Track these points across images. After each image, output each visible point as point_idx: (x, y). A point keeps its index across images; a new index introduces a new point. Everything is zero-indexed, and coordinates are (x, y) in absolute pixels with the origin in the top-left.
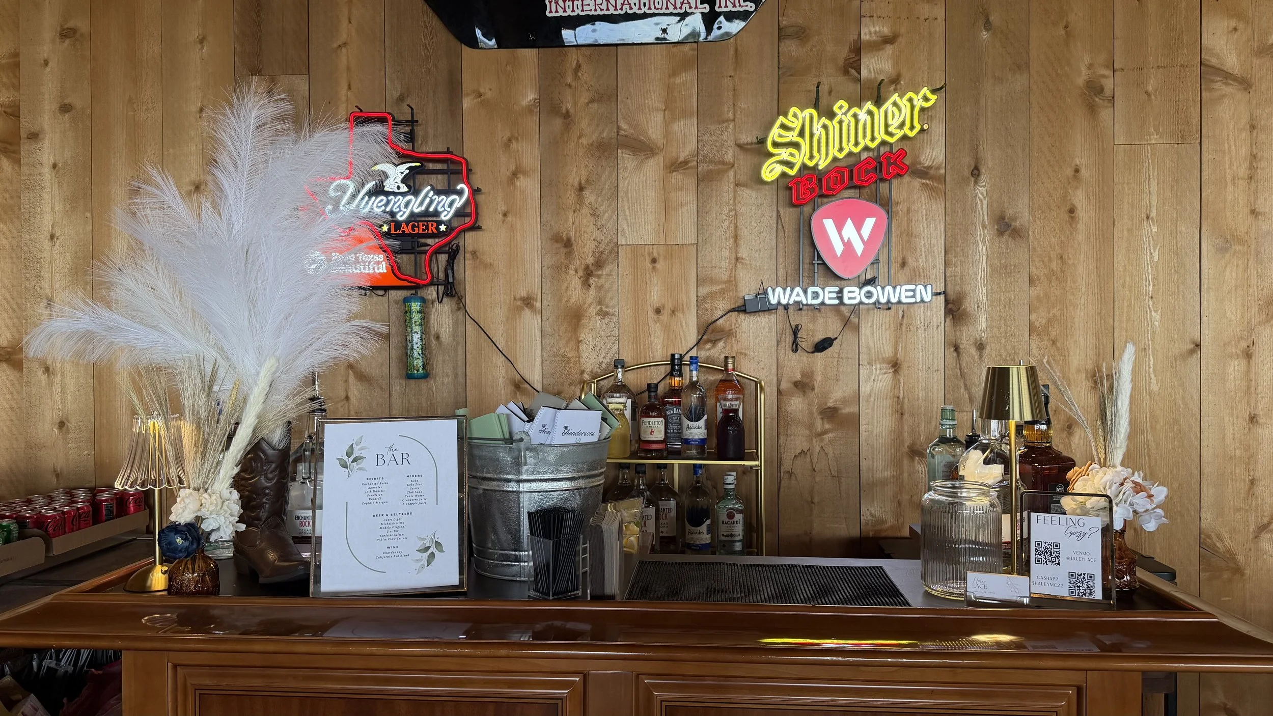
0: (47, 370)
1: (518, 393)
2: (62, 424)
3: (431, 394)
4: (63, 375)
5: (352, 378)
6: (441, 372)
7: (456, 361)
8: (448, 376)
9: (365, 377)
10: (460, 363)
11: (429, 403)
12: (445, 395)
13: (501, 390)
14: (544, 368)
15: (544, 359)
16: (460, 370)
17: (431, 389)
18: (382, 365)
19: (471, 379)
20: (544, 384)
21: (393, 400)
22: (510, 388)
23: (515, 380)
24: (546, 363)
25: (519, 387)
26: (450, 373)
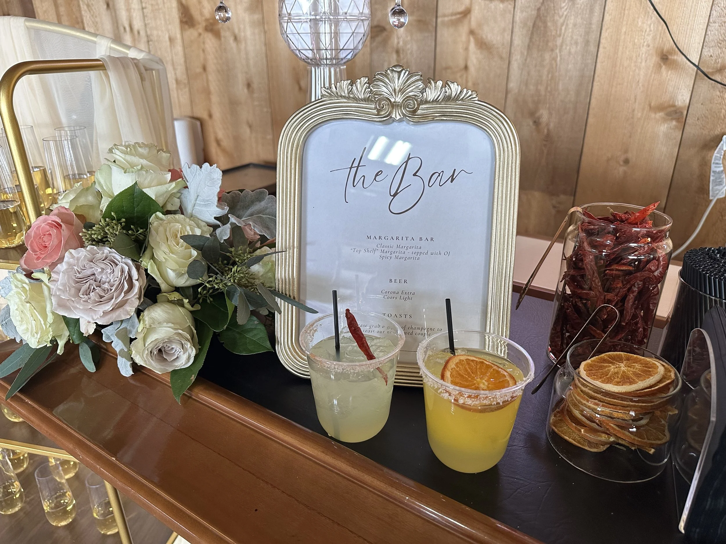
0: (236, 38)
1: (664, 67)
2: (249, 85)
3: (554, 66)
4: (246, 43)
5: (472, 46)
6: (569, 39)
7: (591, 24)
8: (576, 43)
9: (485, 44)
10: (595, 27)
11: (550, 76)
12: (570, 66)
13: (641, 63)
14: (709, 32)
15: (711, 20)
16: (593, 36)
17: (555, 59)
18: (504, 30)
19: (605, 48)
20: (703, 56)
21: (511, 71)
22: (655, 59)
23: (663, 50)
24: (714, 27)
25: (667, 59)
26: (580, 40)
